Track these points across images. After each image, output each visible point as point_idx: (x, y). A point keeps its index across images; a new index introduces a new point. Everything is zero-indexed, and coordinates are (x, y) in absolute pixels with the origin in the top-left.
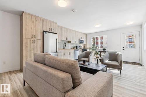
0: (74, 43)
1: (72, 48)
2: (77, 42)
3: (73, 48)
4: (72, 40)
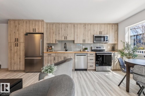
4: (77, 38)
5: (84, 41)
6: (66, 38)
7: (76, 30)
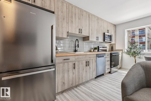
0: (95, 40)
1: (90, 51)
2: (101, 40)
3: (92, 50)
4: (92, 34)
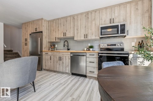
0: (82, 38)
4: (77, 33)
5: (86, 36)
6: (65, 34)
7: (76, 24)
